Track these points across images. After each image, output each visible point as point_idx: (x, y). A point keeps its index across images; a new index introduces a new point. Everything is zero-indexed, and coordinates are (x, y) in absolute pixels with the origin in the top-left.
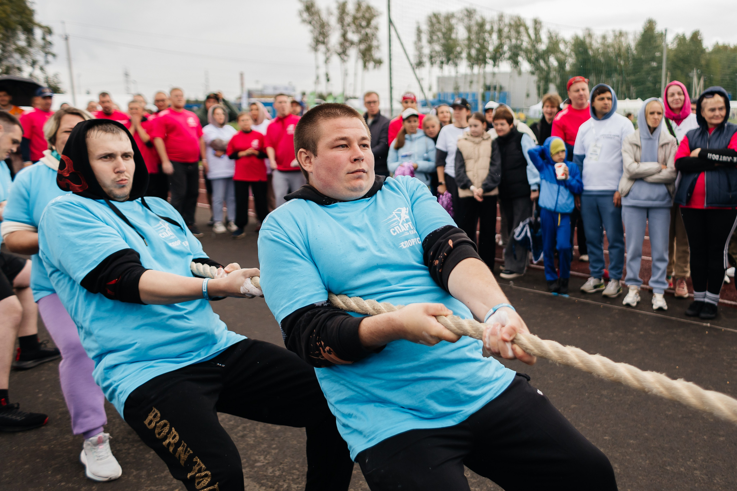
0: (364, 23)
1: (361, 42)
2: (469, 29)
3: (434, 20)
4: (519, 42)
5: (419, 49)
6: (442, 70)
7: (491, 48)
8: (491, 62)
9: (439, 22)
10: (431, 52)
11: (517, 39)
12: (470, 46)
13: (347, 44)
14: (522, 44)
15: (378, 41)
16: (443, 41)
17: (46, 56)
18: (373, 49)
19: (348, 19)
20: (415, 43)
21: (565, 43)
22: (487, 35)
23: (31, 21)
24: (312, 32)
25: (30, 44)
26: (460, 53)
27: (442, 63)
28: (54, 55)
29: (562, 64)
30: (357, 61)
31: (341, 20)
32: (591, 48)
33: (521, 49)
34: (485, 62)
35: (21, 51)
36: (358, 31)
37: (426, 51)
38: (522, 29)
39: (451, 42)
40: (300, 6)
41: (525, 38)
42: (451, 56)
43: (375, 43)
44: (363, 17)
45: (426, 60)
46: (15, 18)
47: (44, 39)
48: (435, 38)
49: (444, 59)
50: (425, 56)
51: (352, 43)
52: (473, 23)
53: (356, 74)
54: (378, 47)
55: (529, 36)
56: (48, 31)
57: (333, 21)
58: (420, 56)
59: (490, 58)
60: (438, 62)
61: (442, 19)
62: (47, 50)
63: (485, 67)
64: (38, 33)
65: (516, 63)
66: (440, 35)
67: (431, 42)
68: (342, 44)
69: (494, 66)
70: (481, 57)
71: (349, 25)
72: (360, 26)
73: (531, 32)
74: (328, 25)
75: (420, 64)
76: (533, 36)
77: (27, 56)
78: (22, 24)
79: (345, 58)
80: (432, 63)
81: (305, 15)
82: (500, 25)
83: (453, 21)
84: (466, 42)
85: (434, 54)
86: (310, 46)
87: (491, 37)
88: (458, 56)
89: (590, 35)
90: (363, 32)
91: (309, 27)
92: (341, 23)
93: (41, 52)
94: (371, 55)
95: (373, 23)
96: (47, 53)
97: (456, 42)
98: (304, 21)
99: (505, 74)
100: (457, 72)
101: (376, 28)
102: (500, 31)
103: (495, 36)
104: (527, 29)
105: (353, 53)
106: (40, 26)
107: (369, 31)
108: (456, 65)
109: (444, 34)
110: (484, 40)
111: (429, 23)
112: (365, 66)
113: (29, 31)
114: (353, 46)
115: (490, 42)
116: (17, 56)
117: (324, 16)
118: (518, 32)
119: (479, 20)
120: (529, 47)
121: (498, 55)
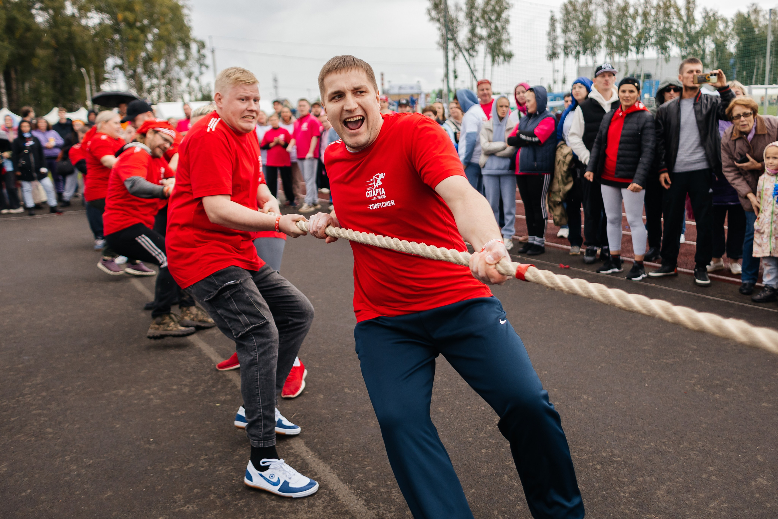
0: (493, 18)
1: (489, 36)
2: (609, 15)
3: (570, 8)
4: (667, 26)
5: (553, 39)
6: (579, 61)
7: (634, 34)
8: (633, 49)
9: (575, 10)
10: (566, 42)
11: (665, 22)
12: (610, 33)
13: (476, 40)
14: (671, 27)
15: (508, 34)
16: (579, 29)
17: (201, 68)
18: (504, 42)
19: (477, 14)
20: (549, 34)
21: (726, 21)
22: (630, 20)
23: (188, 37)
24: (439, 29)
25: (187, 58)
26: (600, 41)
27: (578, 53)
28: (207, 67)
29: (720, 47)
30: (485, 57)
31: (470, 15)
32: (757, 26)
33: (671, 33)
34: (627, 50)
35: (181, 64)
36: (487, 26)
37: (561, 41)
38: (672, 10)
39: (588, 30)
40: (429, 5)
41: (675, 20)
42: (589, 45)
43: (505, 37)
44: (494, 10)
45: (560, 51)
46: (175, 35)
47: (199, 51)
48: (570, 27)
49: (581, 49)
50: (560, 46)
51: (481, 38)
52: (614, 7)
53: (484, 70)
54: (508, 40)
55: (680, 18)
56: (202, 45)
57: (461, 17)
58: (554, 46)
59: (633, 45)
60: (574, 53)
61: (578, 7)
62: (201, 62)
63: (627, 54)
64: (194, 47)
65: (664, 49)
66: (576, 23)
67: (565, 31)
68: (470, 40)
69: (638, 52)
70: (622, 44)
71: (478, 20)
72: (490, 19)
73: (683, 12)
74: (457, 21)
75: (553, 55)
76: (685, 18)
77: (185, 68)
78: (181, 39)
79: (474, 54)
80: (566, 54)
81: (434, 13)
82: (646, 7)
83: (592, 8)
84: (605, 29)
85: (569, 44)
86: (439, 44)
87: (635, 22)
88: (596, 44)
89: (756, 11)
90: (493, 26)
91: (438, 25)
92: (469, 19)
93: (197, 64)
94: (500, 50)
95: (504, 15)
96: (201, 65)
97: (594, 30)
98: (432, 19)
99: (651, 60)
100: (595, 62)
101: (507, 21)
102: (645, 15)
103: (639, 20)
104: (678, 11)
105: (482, 48)
106: (195, 41)
107: (498, 24)
108: (594, 54)
109: (581, 22)
110: (627, 26)
111: (564, 12)
112: (493, 61)
113: (187, 46)
114: (481, 41)
115: (634, 27)
116: (177, 69)
117: (452, 12)
118: (667, 15)
119: (622, 4)
120: (680, 30)
121: (642, 41)
